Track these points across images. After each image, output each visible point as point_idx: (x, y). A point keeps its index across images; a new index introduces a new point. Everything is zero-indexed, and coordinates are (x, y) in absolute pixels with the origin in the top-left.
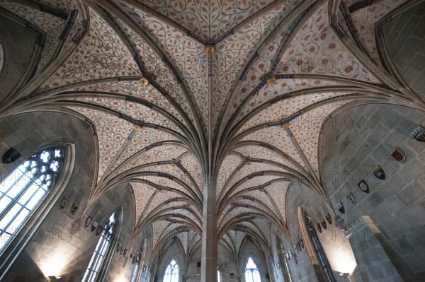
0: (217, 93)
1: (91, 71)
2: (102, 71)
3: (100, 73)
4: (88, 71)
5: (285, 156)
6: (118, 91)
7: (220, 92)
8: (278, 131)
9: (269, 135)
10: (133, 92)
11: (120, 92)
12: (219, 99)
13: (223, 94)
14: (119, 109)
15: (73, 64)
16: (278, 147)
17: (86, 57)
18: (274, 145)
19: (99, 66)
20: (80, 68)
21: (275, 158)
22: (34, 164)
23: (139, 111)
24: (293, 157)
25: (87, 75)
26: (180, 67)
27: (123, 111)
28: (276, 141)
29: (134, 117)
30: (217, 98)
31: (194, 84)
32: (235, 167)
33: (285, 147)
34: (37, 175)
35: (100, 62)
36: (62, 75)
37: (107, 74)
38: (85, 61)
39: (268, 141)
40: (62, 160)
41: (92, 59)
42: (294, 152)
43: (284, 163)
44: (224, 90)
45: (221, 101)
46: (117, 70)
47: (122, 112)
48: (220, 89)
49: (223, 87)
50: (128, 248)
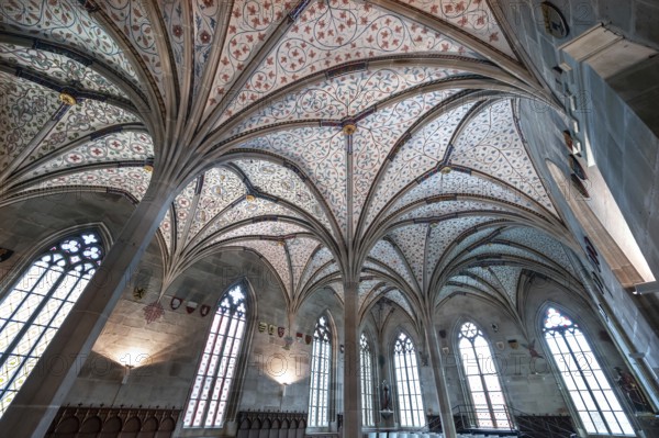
0: (137, 34)
1: (26, 127)
2: (35, 120)
3: (35, 124)
4: (24, 130)
5: (403, 60)
6: (76, 134)
7: (136, 28)
8: (337, 13)
9: (330, 40)
10: (92, 124)
11: (82, 134)
12: (146, 43)
13: (144, 27)
14: (111, 157)
15: (7, 132)
16: (376, 54)
17: (10, 116)
18: (365, 54)
19: (28, 117)
20: (15, 132)
21: (395, 82)
22: (57, 257)
23: (131, 146)
24: (422, 48)
25: (26, 135)
26: (72, 40)
27: (119, 157)
28: (358, 43)
29: (137, 157)
30: (141, 43)
31: (109, 51)
32: (344, 152)
33: (389, 39)
34: (69, 267)
35: (25, 111)
36: (6, 151)
37: (41, 121)
38: (12, 120)
39: (343, 55)
40: (99, 244)
41: (16, 112)
42: (415, 36)
43: (419, 80)
44: (140, 20)
45: (151, 42)
46: (45, 108)
47: (119, 160)
48: (133, 23)
49: (133, 16)
50: (285, 326)
